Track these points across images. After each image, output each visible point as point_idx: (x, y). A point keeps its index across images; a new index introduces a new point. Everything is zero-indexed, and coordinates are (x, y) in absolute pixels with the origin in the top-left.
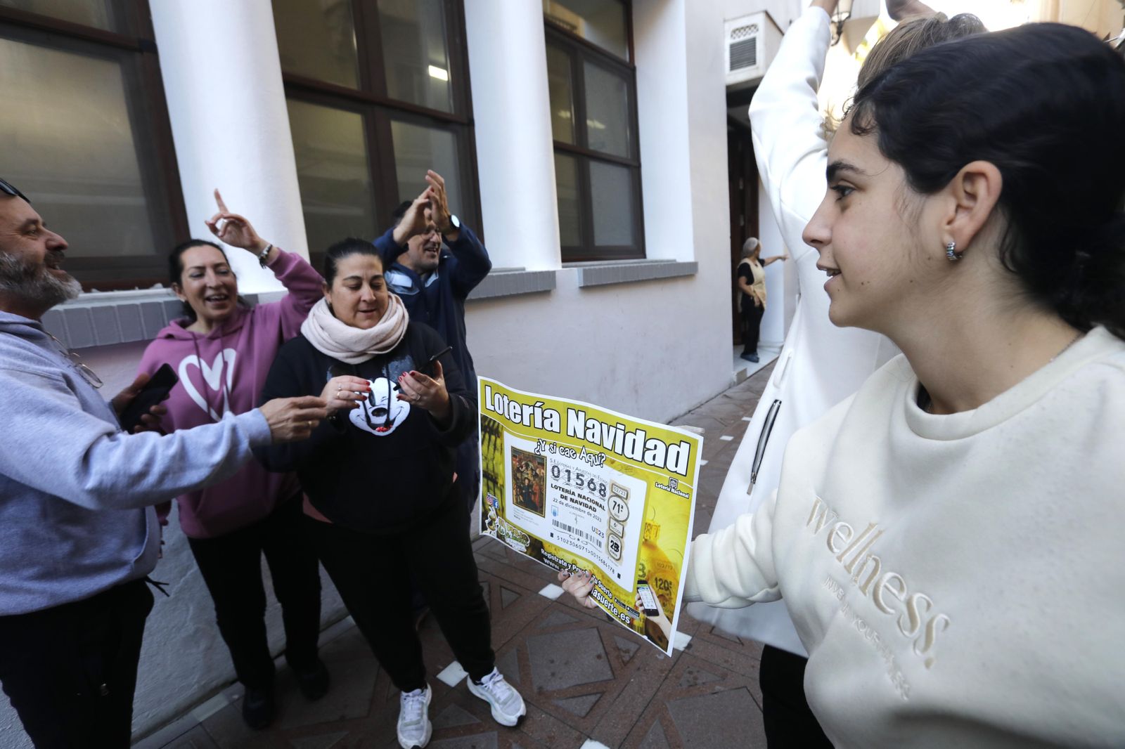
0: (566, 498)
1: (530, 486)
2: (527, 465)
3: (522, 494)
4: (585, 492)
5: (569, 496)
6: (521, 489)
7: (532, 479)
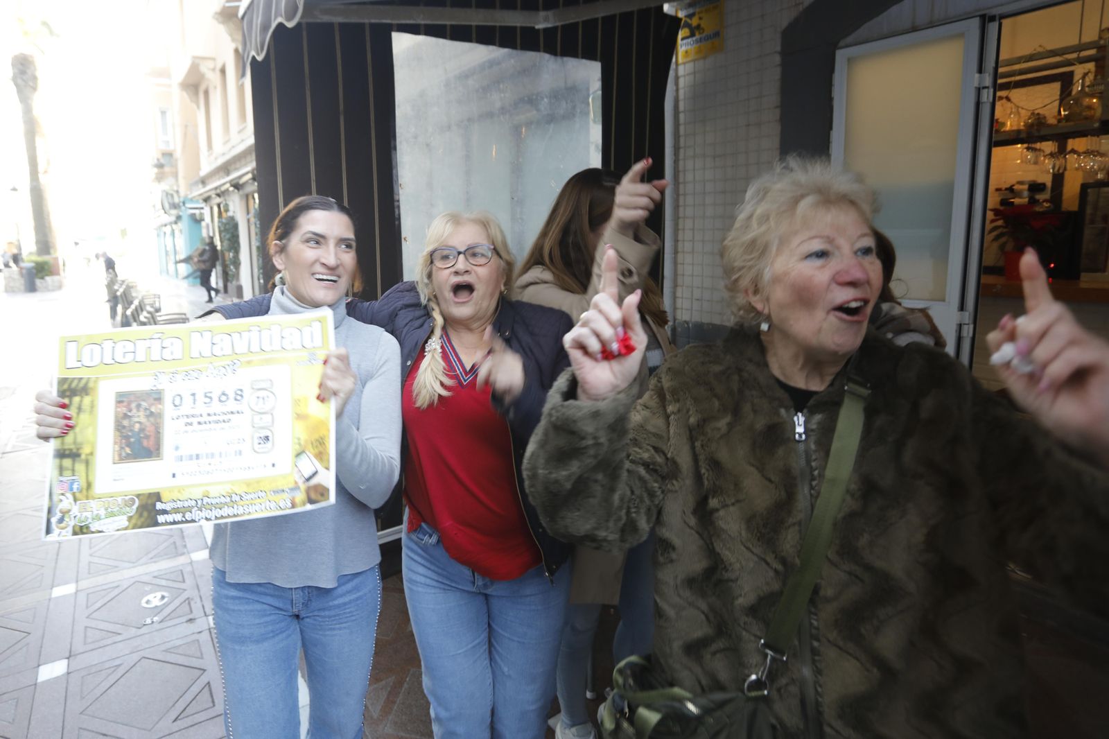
0: (191, 424)
1: (142, 430)
2: (139, 406)
3: (129, 445)
4: (216, 407)
5: (195, 421)
6: (127, 438)
7: (143, 420)
